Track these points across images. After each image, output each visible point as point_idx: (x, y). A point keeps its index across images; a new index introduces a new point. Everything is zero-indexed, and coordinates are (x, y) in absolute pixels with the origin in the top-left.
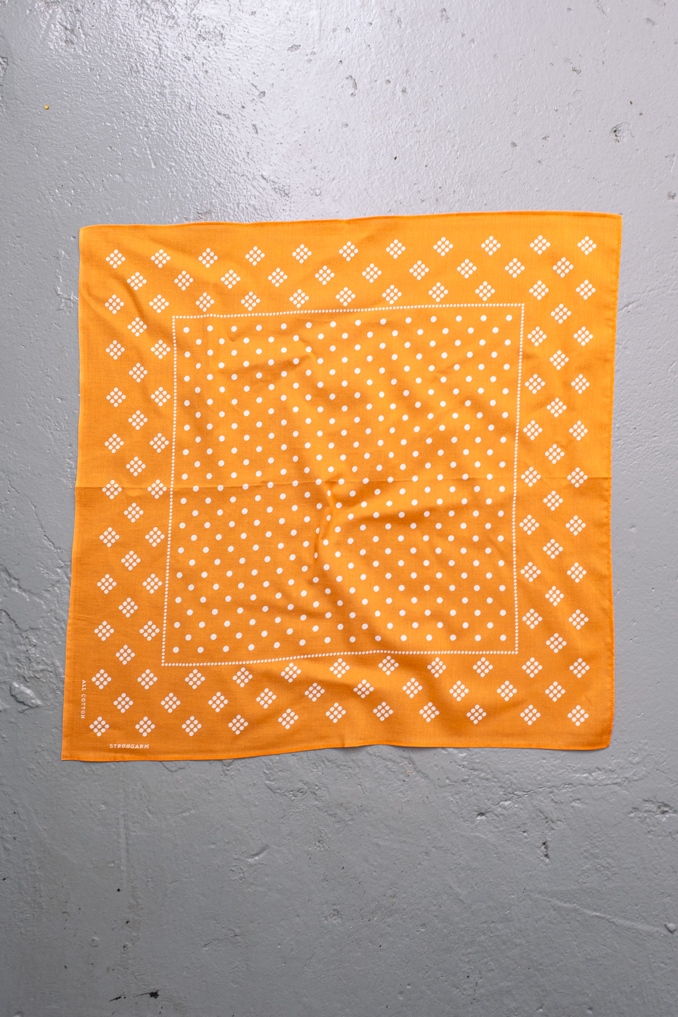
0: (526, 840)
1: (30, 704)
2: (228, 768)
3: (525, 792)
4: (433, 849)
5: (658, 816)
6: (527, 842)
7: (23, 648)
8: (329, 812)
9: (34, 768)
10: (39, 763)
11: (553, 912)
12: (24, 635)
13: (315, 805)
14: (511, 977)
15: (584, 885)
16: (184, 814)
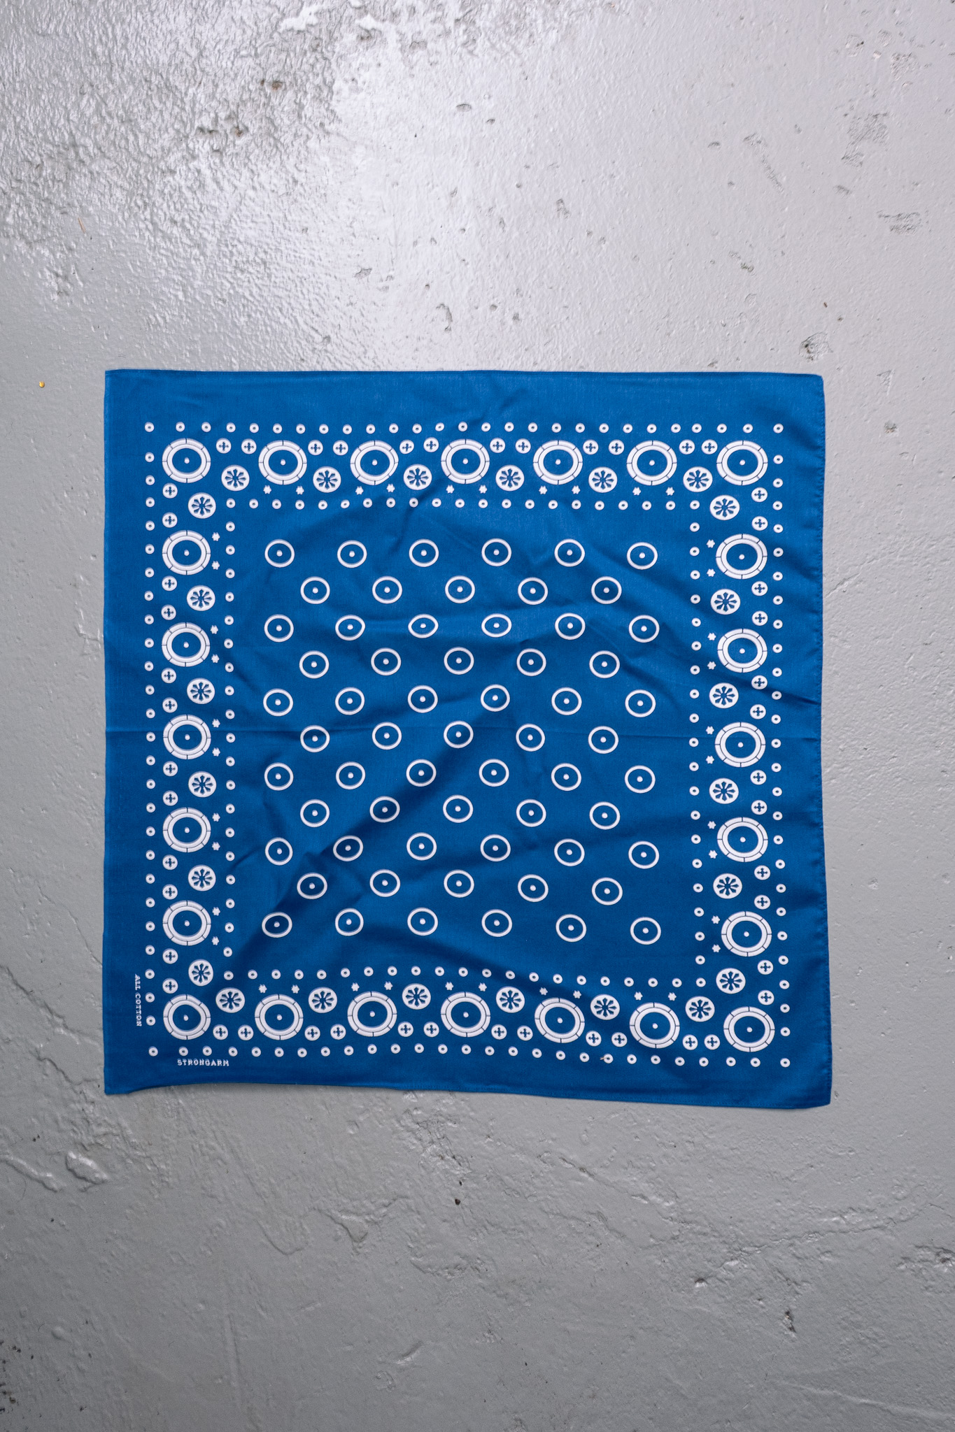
0: (764, 1311)
1: (94, 1180)
2: (361, 1245)
3: (756, 1246)
4: (641, 1332)
5: (937, 1266)
6: (764, 1313)
7: (79, 1107)
8: (498, 1292)
9: (106, 1261)
10: (112, 1255)
11: (805, 1402)
12: (77, 1089)
13: (479, 1285)
15: (845, 1365)
16: (307, 1309)
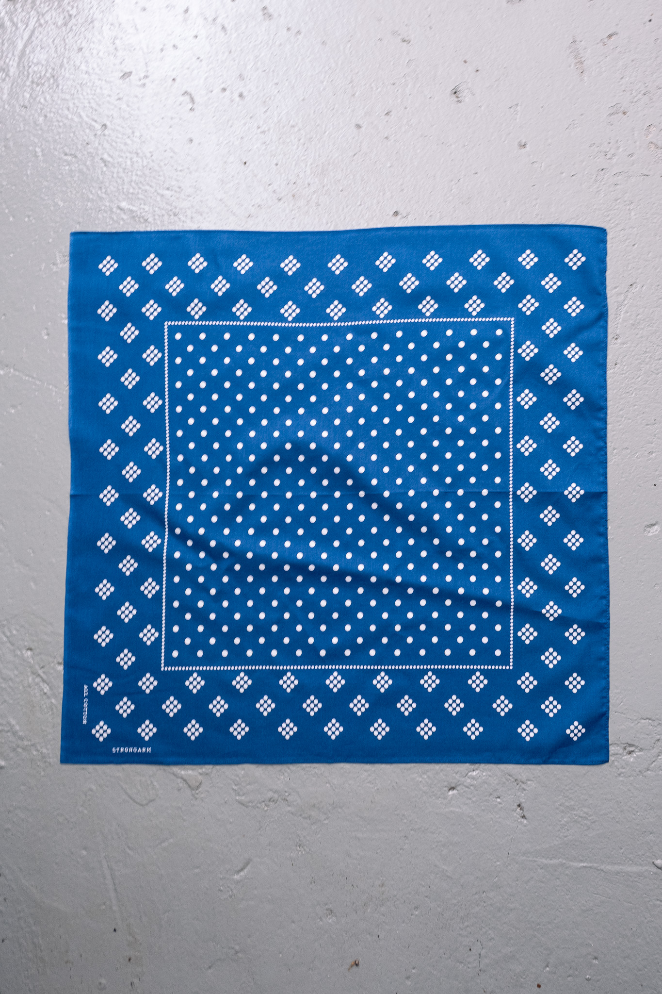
2: (197, 792)
4: (412, 832)
5: (626, 757)
6: (501, 807)
8: (304, 815)
9: (10, 827)
10: (14, 822)
11: (540, 871)
13: (289, 811)
14: (512, 942)
15: (566, 839)
16: (163, 845)
